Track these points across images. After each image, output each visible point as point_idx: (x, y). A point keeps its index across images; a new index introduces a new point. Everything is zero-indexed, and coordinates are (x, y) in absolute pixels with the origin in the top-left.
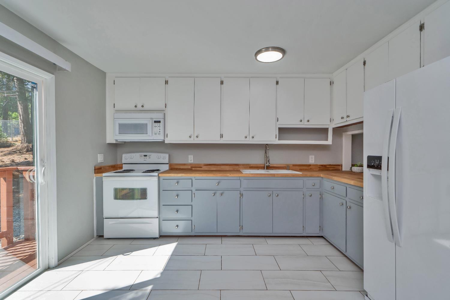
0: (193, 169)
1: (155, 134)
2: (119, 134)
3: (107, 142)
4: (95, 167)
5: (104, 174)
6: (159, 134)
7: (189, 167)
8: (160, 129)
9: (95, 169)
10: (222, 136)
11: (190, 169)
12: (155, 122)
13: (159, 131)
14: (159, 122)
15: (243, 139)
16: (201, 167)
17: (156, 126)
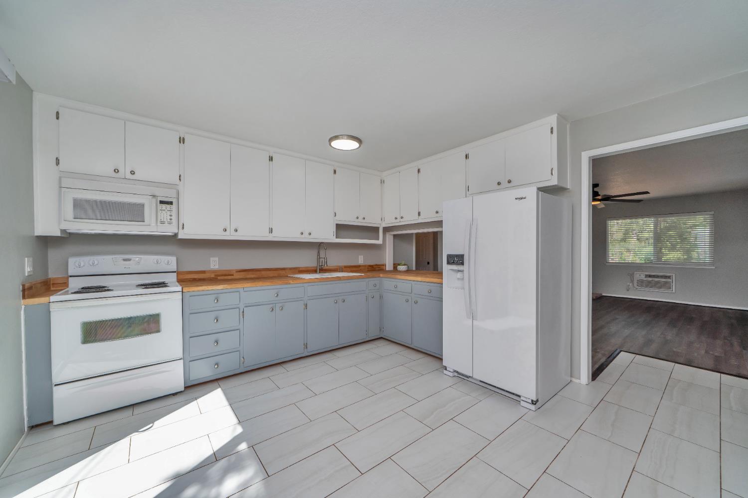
0: (219, 278)
1: (163, 223)
2: (74, 218)
3: (36, 234)
4: (23, 286)
5: (53, 298)
6: (170, 223)
7: (213, 276)
8: (171, 216)
9: (24, 290)
10: (271, 231)
11: (213, 278)
12: (162, 202)
13: (169, 217)
14: (171, 203)
15: (299, 235)
16: (233, 275)
17: (164, 208)
